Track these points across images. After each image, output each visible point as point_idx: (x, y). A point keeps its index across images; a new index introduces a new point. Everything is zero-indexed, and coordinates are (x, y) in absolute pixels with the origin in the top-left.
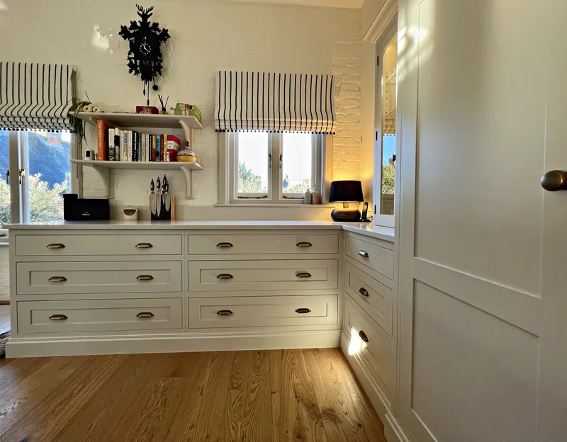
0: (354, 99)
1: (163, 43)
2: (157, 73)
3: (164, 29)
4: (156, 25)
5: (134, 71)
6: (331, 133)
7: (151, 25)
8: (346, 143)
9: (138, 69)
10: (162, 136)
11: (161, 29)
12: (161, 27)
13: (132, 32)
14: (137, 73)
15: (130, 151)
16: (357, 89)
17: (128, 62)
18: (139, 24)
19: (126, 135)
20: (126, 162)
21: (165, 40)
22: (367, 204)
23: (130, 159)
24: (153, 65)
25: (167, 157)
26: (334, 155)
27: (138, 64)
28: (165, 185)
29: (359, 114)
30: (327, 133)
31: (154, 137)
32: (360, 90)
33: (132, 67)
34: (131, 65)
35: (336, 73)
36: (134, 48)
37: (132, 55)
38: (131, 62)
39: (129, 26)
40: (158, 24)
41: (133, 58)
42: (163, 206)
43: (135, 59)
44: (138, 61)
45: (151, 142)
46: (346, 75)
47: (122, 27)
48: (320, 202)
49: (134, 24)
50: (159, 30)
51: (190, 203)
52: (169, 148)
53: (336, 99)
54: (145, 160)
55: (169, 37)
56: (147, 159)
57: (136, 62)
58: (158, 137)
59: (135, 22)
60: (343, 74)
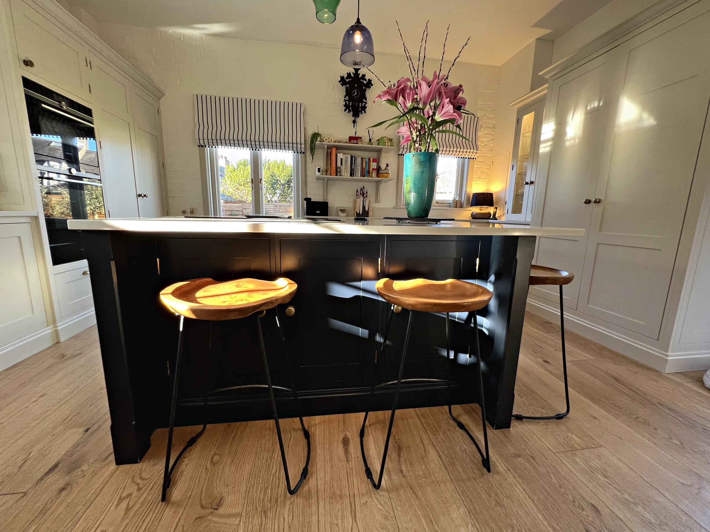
0: (490, 134)
1: (368, 90)
2: (363, 112)
3: (369, 79)
4: (364, 76)
5: (347, 110)
6: (473, 158)
7: (360, 76)
8: (481, 165)
9: (351, 108)
10: (369, 159)
11: (367, 79)
12: (367, 78)
13: (347, 80)
14: (349, 111)
15: (349, 170)
16: (493, 127)
17: (344, 103)
18: (352, 75)
19: (347, 158)
20: (346, 177)
21: (370, 87)
22: (496, 208)
23: (349, 174)
24: (360, 106)
25: (374, 174)
26: (474, 174)
27: (351, 105)
28: (363, 193)
29: (492, 145)
30: (471, 158)
31: (364, 160)
32: (494, 128)
33: (347, 107)
34: (346, 105)
35: (480, 115)
36: (348, 93)
37: (347, 98)
38: (346, 103)
39: (346, 76)
40: (365, 75)
41: (347, 101)
42: (364, 207)
43: (349, 101)
44: (351, 103)
45: (362, 163)
46: (486, 116)
47: (341, 77)
48: (461, 206)
49: (349, 75)
50: (366, 80)
51: (377, 205)
52: (373, 168)
53: (479, 134)
54: (358, 176)
55: (372, 85)
56: (360, 175)
57: (349, 103)
58: (367, 160)
59: (350, 73)
60: (485, 115)
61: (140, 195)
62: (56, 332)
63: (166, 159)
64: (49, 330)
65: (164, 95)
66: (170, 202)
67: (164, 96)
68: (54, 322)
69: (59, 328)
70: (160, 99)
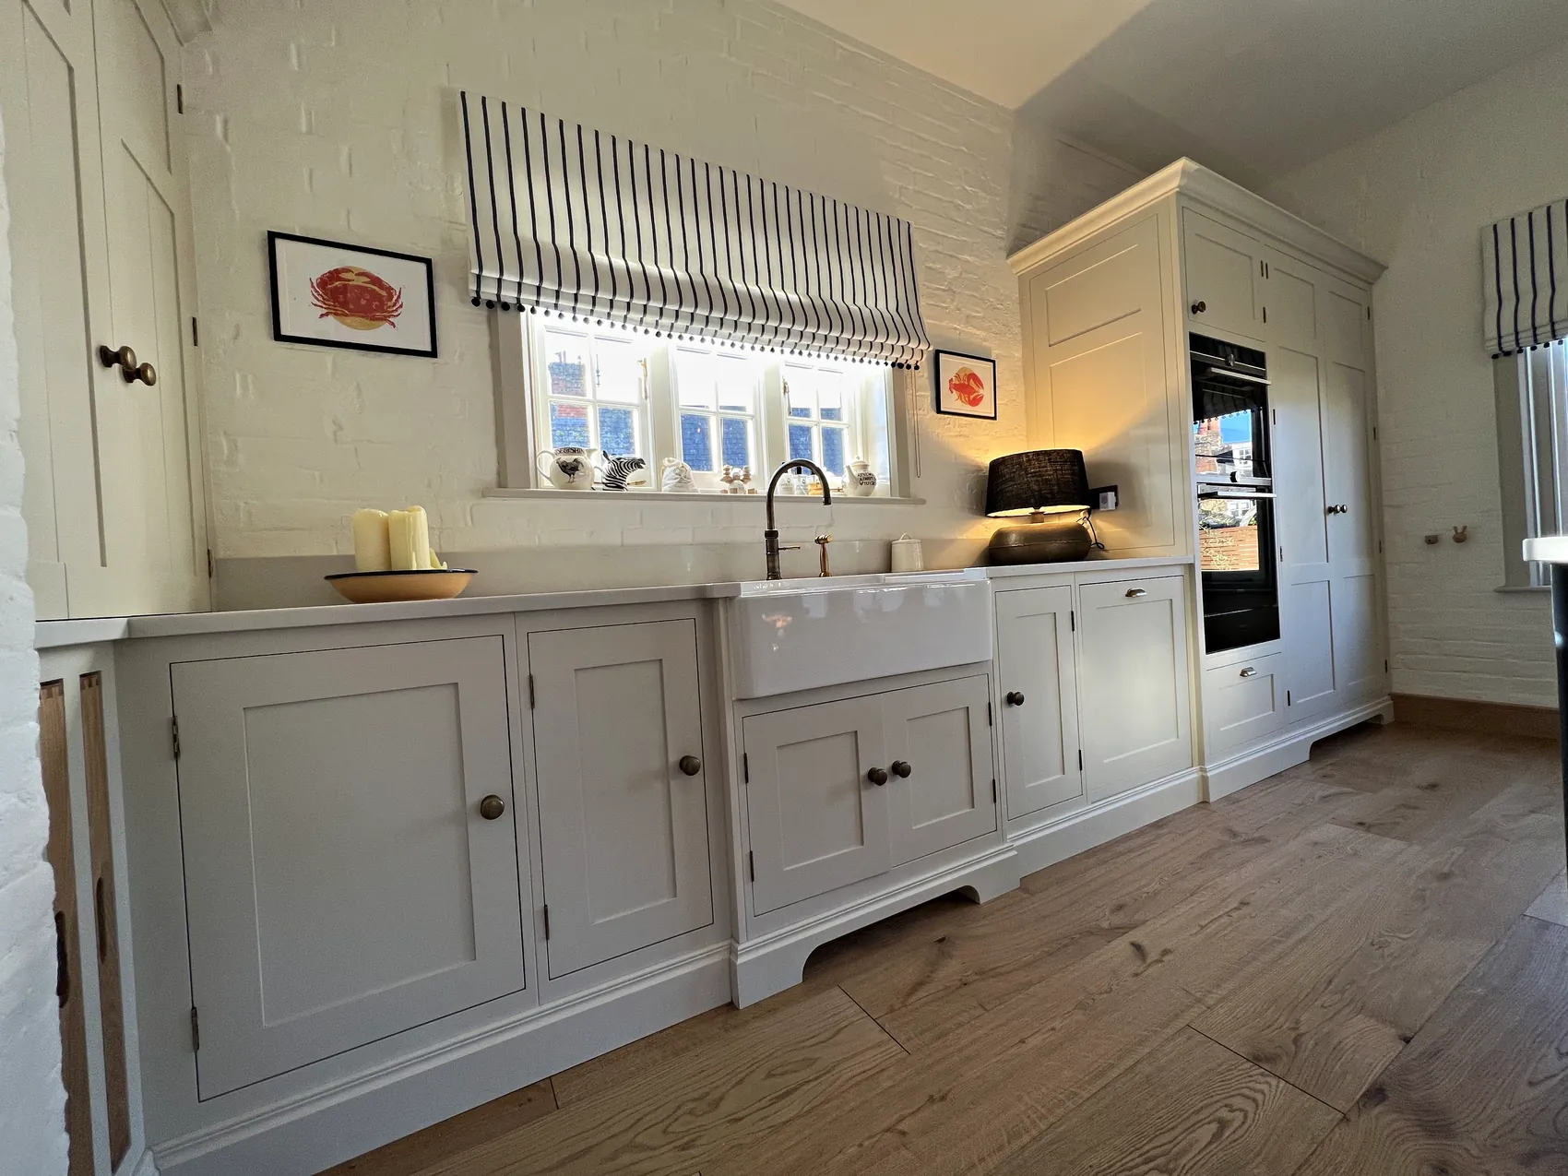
61: (1331, 510)
62: (1204, 781)
63: (1382, 417)
64: (1194, 775)
65: (1384, 268)
66: (1387, 519)
67: (1385, 272)
68: (1202, 761)
69: (1209, 774)
70: (1371, 284)
